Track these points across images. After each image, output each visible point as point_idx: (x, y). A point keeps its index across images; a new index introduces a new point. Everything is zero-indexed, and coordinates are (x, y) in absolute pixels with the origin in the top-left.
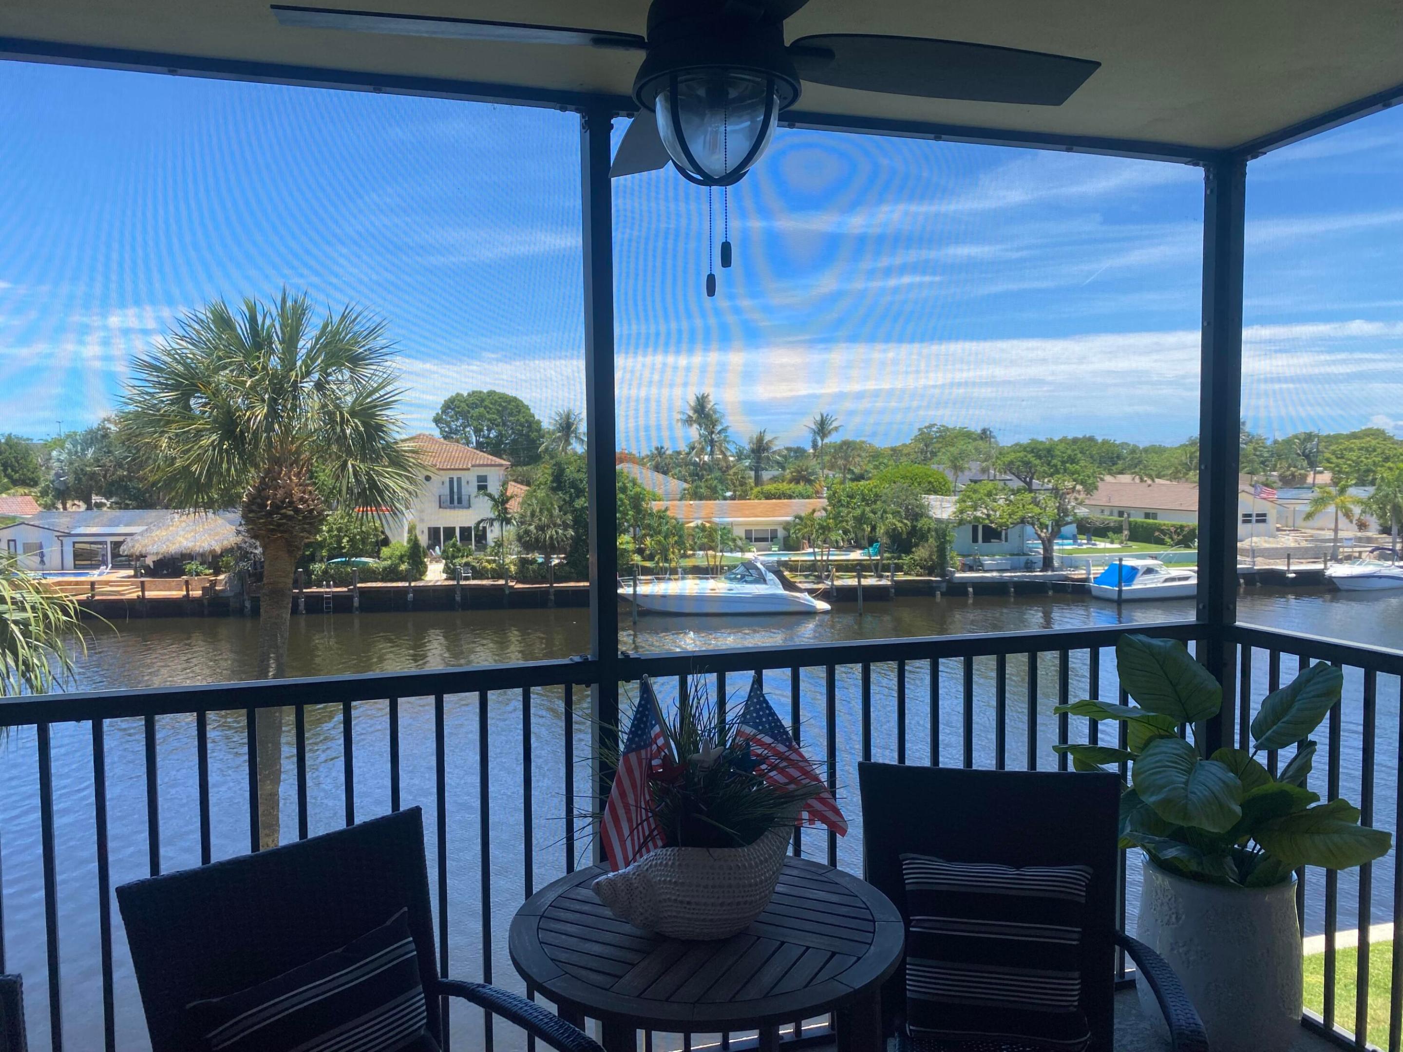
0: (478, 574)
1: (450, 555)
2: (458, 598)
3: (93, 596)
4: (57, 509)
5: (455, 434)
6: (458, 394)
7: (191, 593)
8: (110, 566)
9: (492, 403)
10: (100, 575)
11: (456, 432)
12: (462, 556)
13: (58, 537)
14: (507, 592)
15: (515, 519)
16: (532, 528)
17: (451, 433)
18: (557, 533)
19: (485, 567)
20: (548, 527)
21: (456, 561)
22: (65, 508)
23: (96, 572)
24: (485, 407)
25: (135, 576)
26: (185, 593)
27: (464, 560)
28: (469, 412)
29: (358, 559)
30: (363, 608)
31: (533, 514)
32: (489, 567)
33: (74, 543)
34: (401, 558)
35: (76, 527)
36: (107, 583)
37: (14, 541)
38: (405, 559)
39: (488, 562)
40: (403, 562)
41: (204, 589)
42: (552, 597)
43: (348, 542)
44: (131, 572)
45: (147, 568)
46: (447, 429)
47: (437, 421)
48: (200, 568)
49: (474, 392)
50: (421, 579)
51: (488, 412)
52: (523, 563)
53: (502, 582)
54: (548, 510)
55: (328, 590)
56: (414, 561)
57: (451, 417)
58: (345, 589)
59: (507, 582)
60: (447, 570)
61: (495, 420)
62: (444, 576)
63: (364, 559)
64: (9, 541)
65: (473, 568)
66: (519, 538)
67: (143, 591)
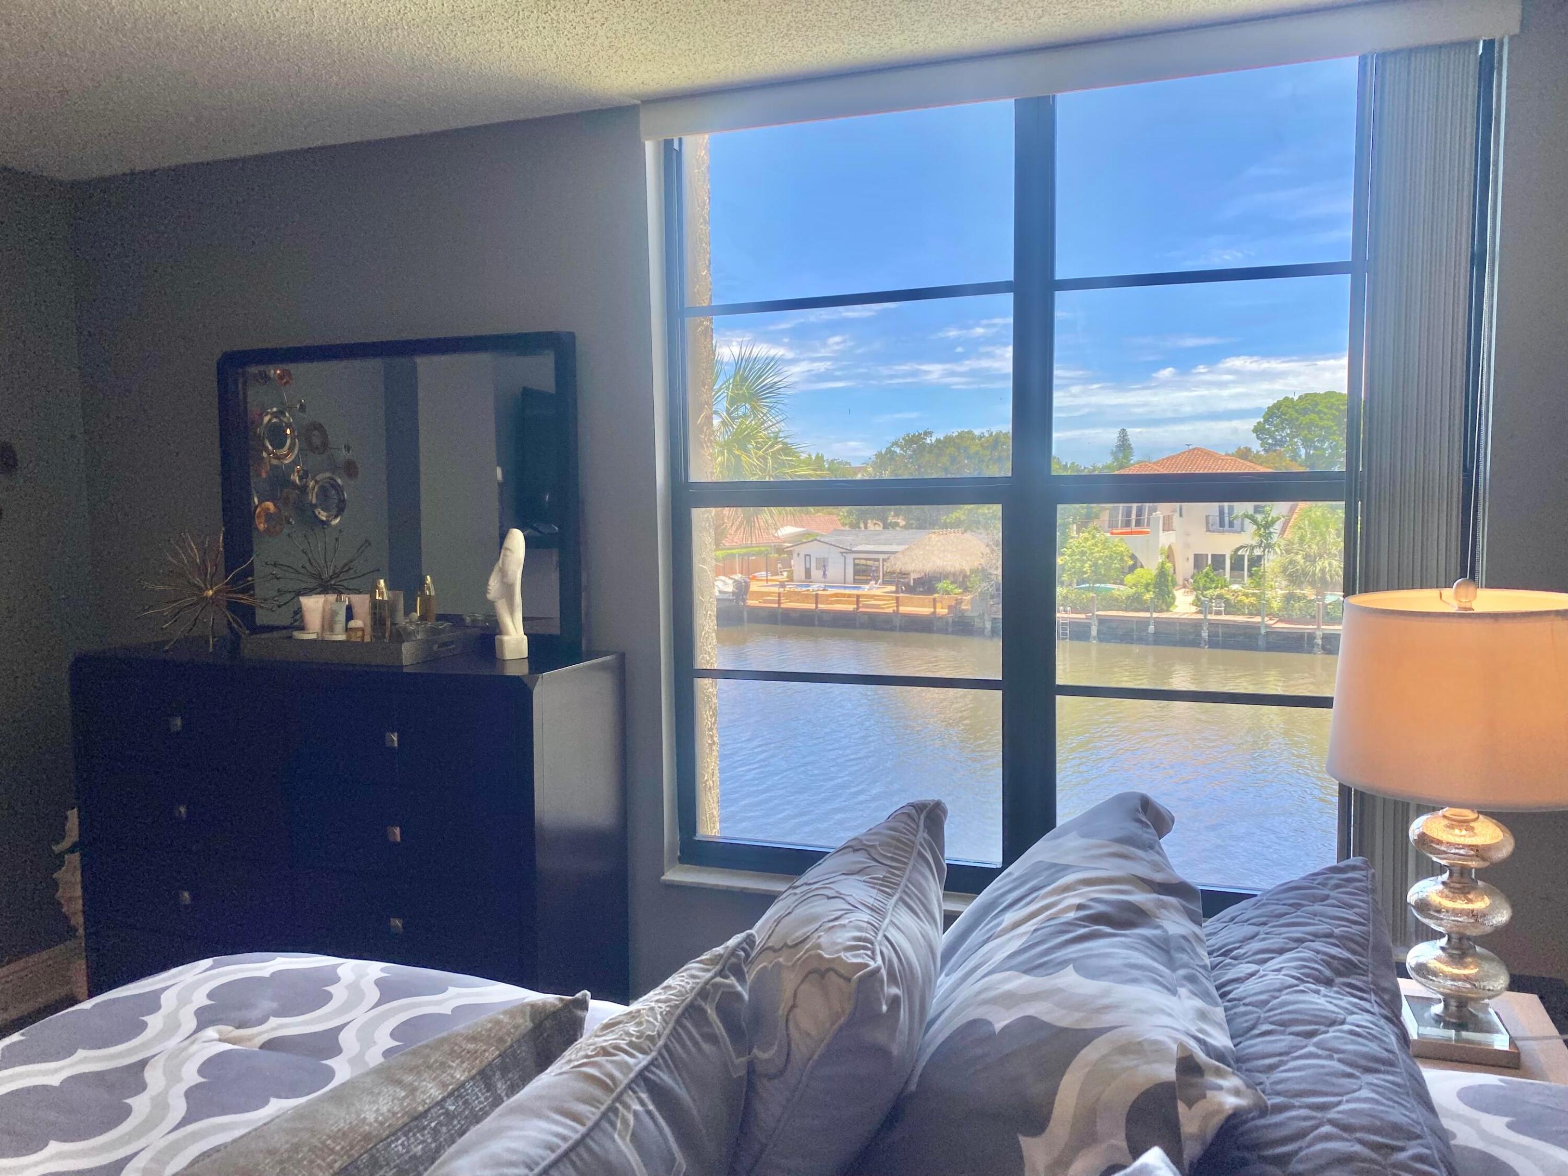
0: (1231, 608)
1: (1201, 585)
2: (1205, 634)
3: (858, 608)
4: (859, 528)
5: (1281, 446)
6: (1286, 398)
7: (938, 610)
8: (880, 581)
9: (1327, 407)
10: (869, 589)
11: (1281, 443)
12: (1216, 588)
13: (842, 553)
14: (1263, 631)
15: (1279, 546)
16: (1299, 558)
17: (1275, 445)
18: (1330, 564)
19: (1241, 601)
20: (1321, 557)
21: (1209, 593)
22: (866, 527)
23: (867, 587)
24: (1319, 413)
25: (896, 592)
26: (932, 610)
27: (1218, 591)
28: (1297, 419)
29: (1103, 585)
30: (1102, 637)
31: (1302, 540)
32: (1246, 601)
33: (854, 559)
34: (1147, 586)
35: (856, 545)
36: (873, 597)
37: (809, 555)
38: (1151, 588)
39: (1246, 595)
40: (1148, 591)
41: (949, 607)
42: (1320, 642)
43: (1090, 566)
44: (893, 588)
45: (907, 585)
46: (1270, 441)
47: (1258, 430)
48: (951, 587)
49: (1306, 395)
50: (1168, 610)
51: (1321, 419)
52: (1289, 598)
53: (1258, 619)
54: (1322, 535)
55: (1066, 616)
56: (1161, 590)
57: (1275, 426)
58: (1083, 616)
59: (1263, 619)
60: (1198, 602)
61: (1331, 427)
62: (1194, 609)
63: (1109, 586)
64: (806, 555)
65: (1227, 601)
66: (1285, 570)
67: (898, 607)
